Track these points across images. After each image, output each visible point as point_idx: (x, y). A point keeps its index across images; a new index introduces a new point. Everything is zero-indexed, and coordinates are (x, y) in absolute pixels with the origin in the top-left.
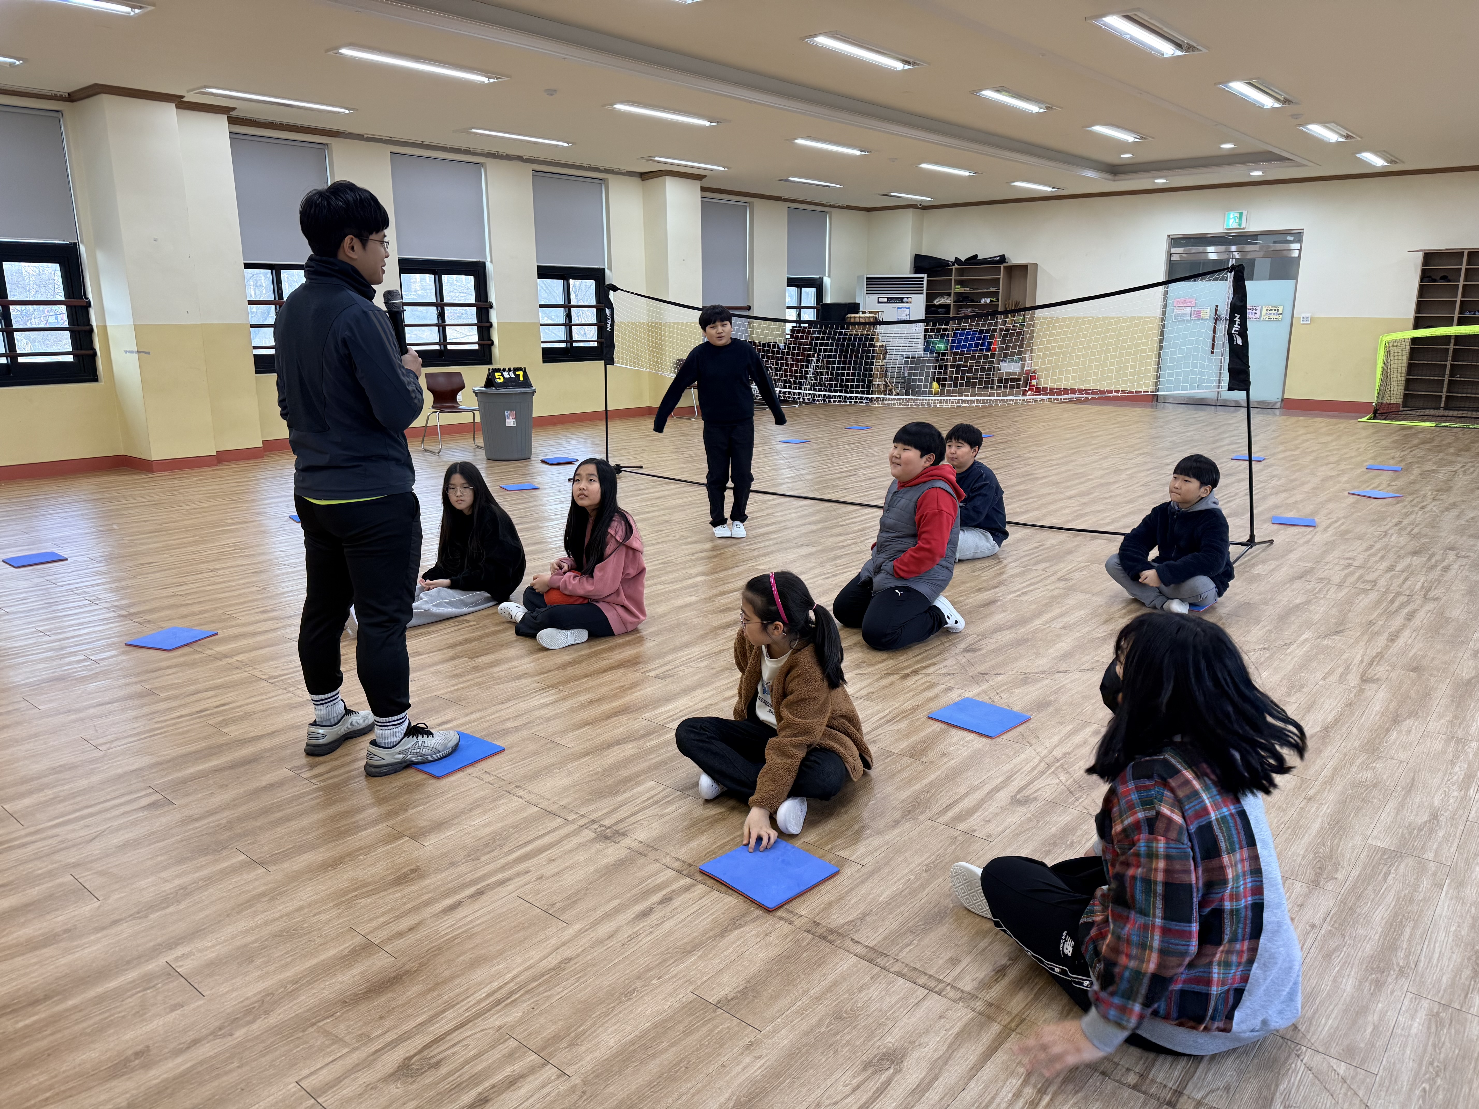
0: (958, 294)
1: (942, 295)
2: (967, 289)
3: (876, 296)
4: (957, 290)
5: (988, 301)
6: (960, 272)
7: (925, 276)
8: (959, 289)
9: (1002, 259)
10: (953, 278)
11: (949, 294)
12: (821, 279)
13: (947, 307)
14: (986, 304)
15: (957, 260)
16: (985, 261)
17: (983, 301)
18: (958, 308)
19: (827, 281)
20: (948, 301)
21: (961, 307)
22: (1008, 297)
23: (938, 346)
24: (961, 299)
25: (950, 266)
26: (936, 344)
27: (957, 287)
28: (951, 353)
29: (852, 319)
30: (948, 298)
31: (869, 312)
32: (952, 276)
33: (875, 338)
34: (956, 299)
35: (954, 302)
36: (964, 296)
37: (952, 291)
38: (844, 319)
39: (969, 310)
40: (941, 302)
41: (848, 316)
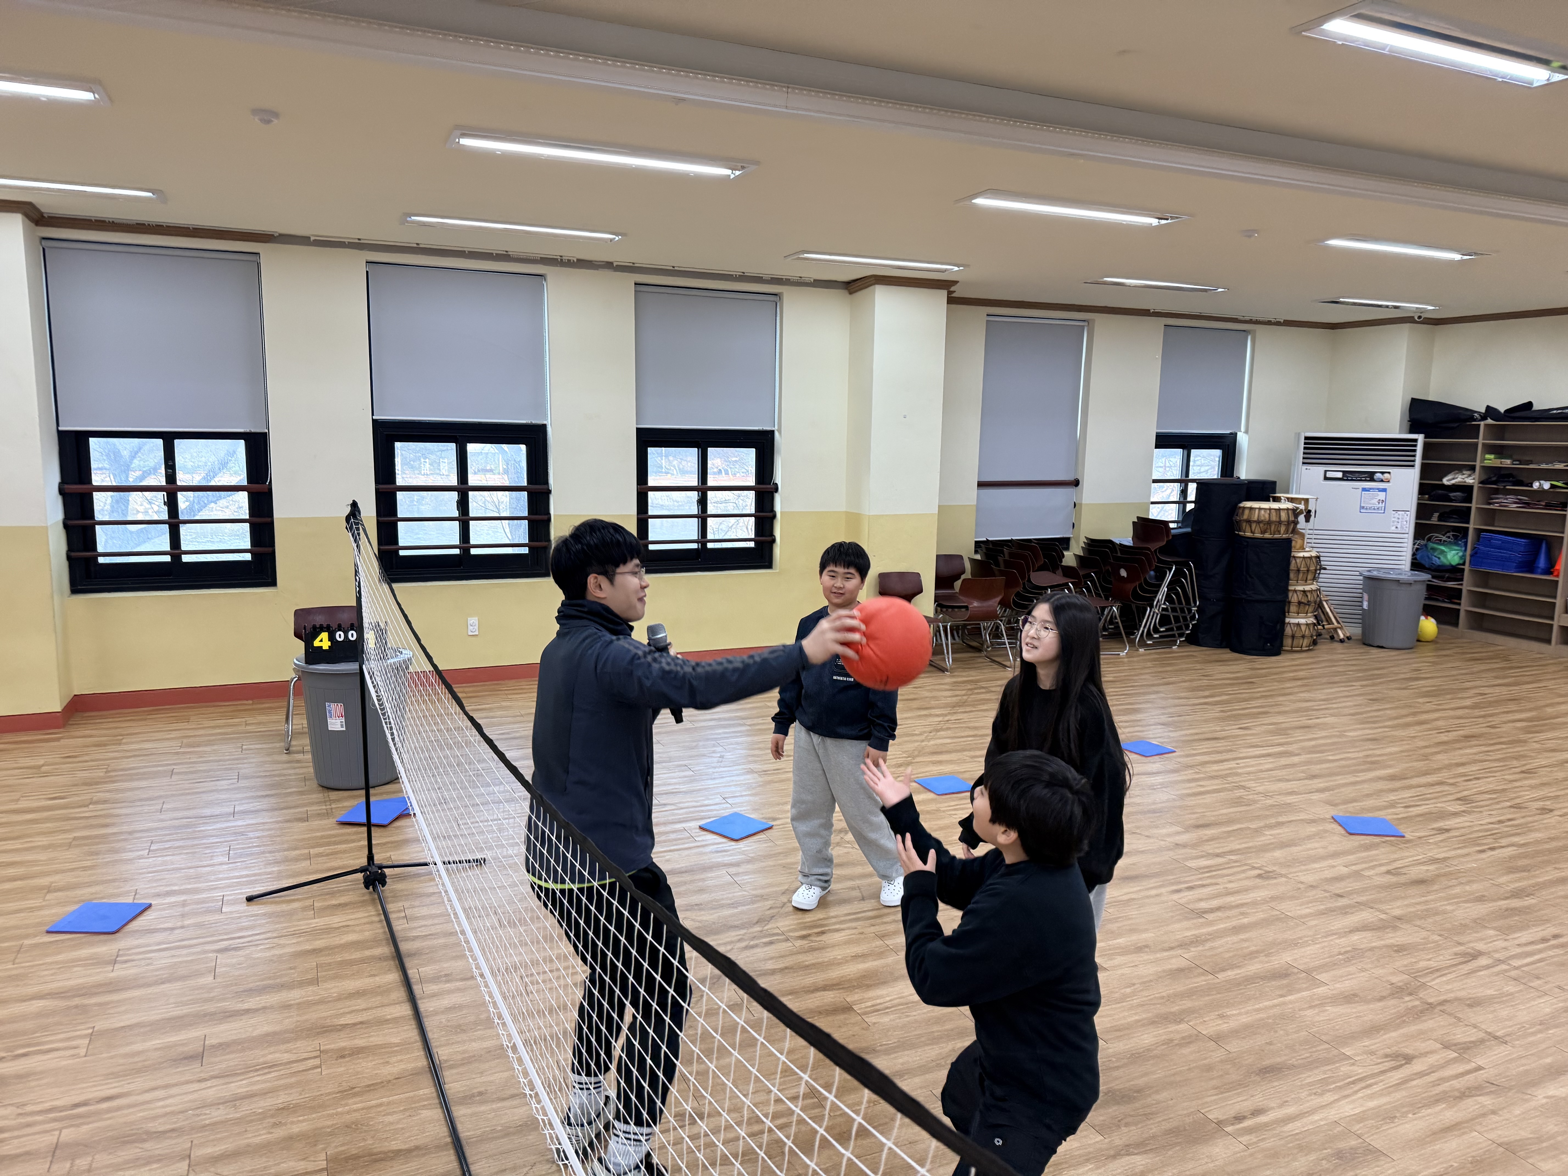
0: (1490, 470)
1: (1460, 469)
2: (1507, 463)
3: (1321, 469)
4: (1487, 463)
5: (1547, 485)
6: (1495, 431)
7: (1420, 437)
8: (1491, 460)
10: (1481, 441)
11: (1472, 469)
12: (1234, 436)
13: (1466, 489)
14: (1542, 491)
15: (1491, 412)
16: (1546, 415)
17: (1536, 485)
18: (1489, 495)
19: (1243, 439)
20: (1470, 481)
21: (1494, 492)
23: (1446, 557)
24: (1494, 479)
25: (1475, 420)
26: (1443, 552)
27: (1487, 456)
28: (1470, 570)
29: (1247, 512)
30: (1470, 476)
31: (1288, 498)
32: (1478, 438)
33: (1293, 543)
34: (1484, 477)
35: (1481, 482)
36: (1503, 472)
37: (1478, 464)
38: (1234, 509)
39: (1511, 498)
40: (1453, 482)
41: (1242, 505)
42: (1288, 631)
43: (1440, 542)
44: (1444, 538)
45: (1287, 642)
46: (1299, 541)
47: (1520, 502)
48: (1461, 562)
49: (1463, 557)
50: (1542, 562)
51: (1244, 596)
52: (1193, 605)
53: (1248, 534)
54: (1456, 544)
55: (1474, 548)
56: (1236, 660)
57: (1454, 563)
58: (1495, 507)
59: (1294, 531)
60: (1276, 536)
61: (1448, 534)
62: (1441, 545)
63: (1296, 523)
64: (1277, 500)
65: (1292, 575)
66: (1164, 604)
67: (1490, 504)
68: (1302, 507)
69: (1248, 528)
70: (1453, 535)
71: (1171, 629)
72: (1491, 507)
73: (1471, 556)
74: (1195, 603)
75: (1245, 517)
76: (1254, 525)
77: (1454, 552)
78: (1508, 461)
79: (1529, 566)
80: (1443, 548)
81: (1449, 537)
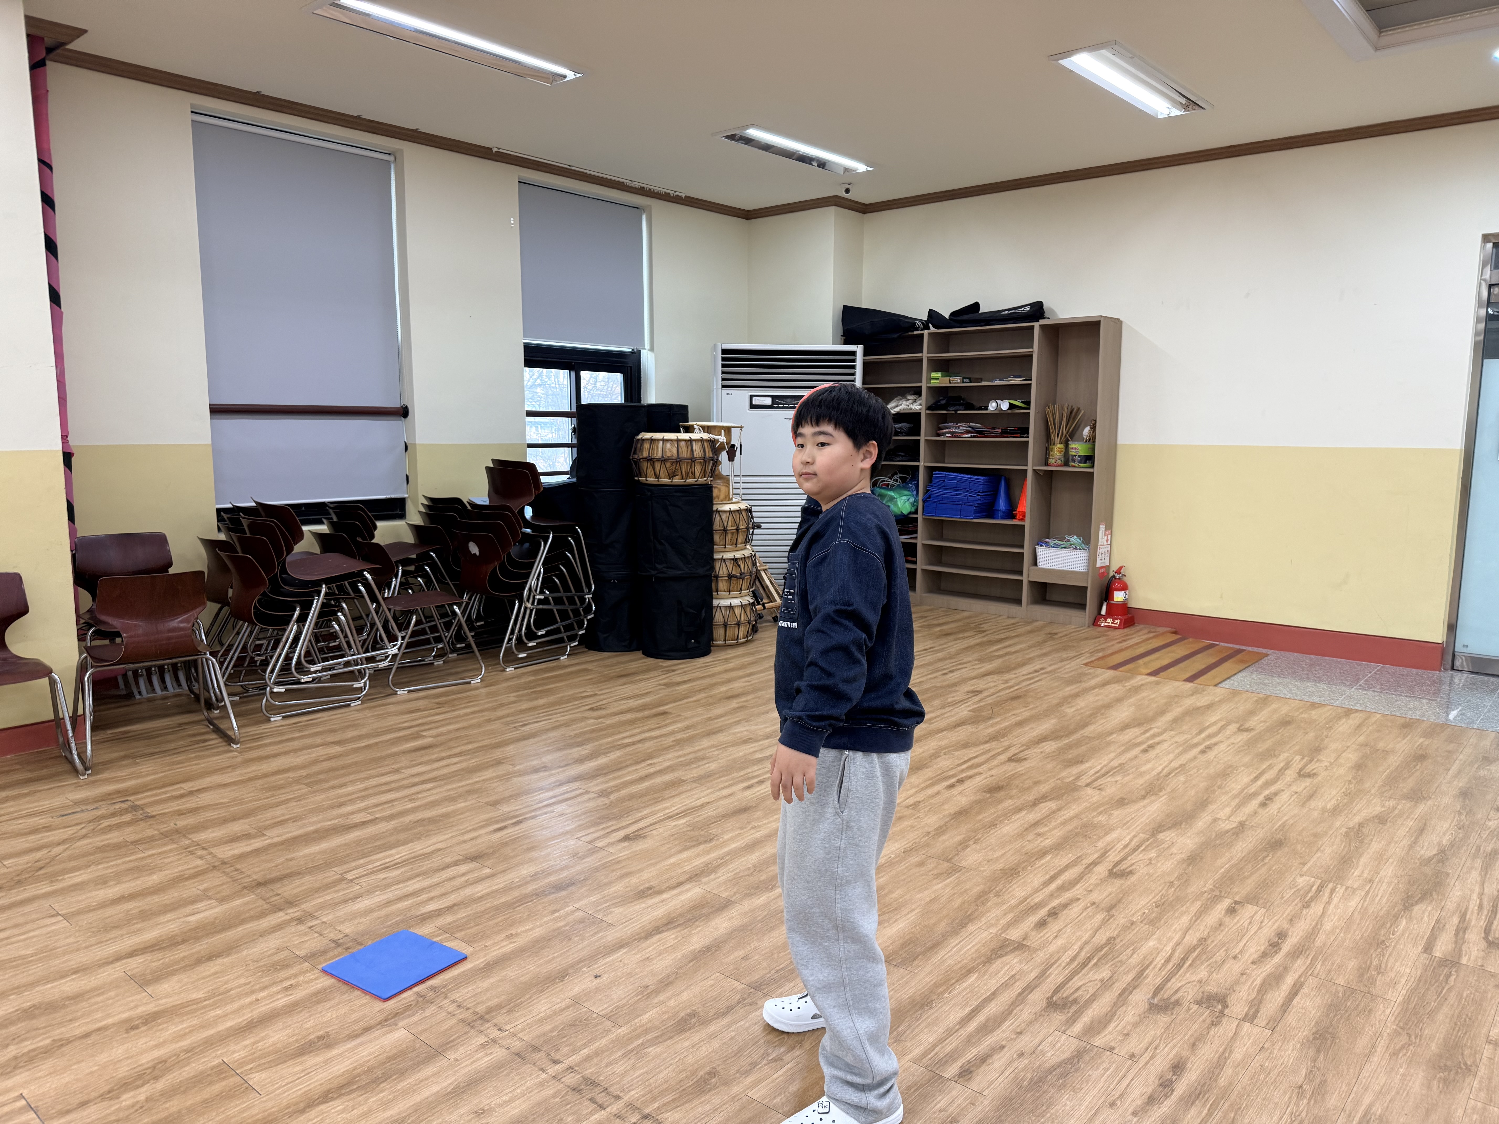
0: (938, 392)
1: (904, 393)
2: (957, 381)
3: (746, 393)
4: (934, 383)
5: (1005, 406)
6: (943, 342)
7: (859, 349)
8: (938, 379)
9: (1037, 310)
10: (925, 355)
11: (917, 392)
12: (636, 354)
13: (913, 418)
14: (999, 414)
15: (933, 316)
16: (996, 317)
17: (992, 406)
18: (939, 422)
19: (647, 359)
20: (916, 407)
21: (944, 419)
22: (1051, 398)
23: (896, 504)
24: (943, 402)
25: (917, 329)
26: (892, 499)
27: (934, 375)
28: (924, 519)
29: (646, 445)
30: (915, 401)
31: (703, 427)
32: (922, 352)
33: (715, 492)
34: (932, 402)
35: (929, 408)
36: (950, 394)
37: (924, 385)
38: (630, 444)
39: (963, 426)
40: (897, 410)
41: (639, 437)
42: (718, 617)
43: (887, 487)
44: (891, 482)
45: (719, 633)
46: (723, 489)
47: (973, 430)
48: (913, 510)
49: (915, 504)
50: (1002, 504)
51: (653, 572)
52: (586, 590)
53: (652, 480)
54: (906, 488)
55: (926, 491)
56: (648, 670)
57: (905, 512)
58: (947, 437)
59: (714, 473)
60: (690, 481)
61: (895, 477)
62: (891, 490)
63: (716, 463)
64: (689, 429)
65: (717, 538)
66: (542, 592)
67: (938, 435)
68: (722, 439)
69: (650, 471)
70: (901, 478)
71: (557, 631)
72: (942, 438)
73: (924, 501)
74: (590, 588)
75: (645, 454)
76: (658, 466)
77: (904, 498)
78: (958, 379)
79: (988, 509)
80: (892, 493)
81: (897, 481)
